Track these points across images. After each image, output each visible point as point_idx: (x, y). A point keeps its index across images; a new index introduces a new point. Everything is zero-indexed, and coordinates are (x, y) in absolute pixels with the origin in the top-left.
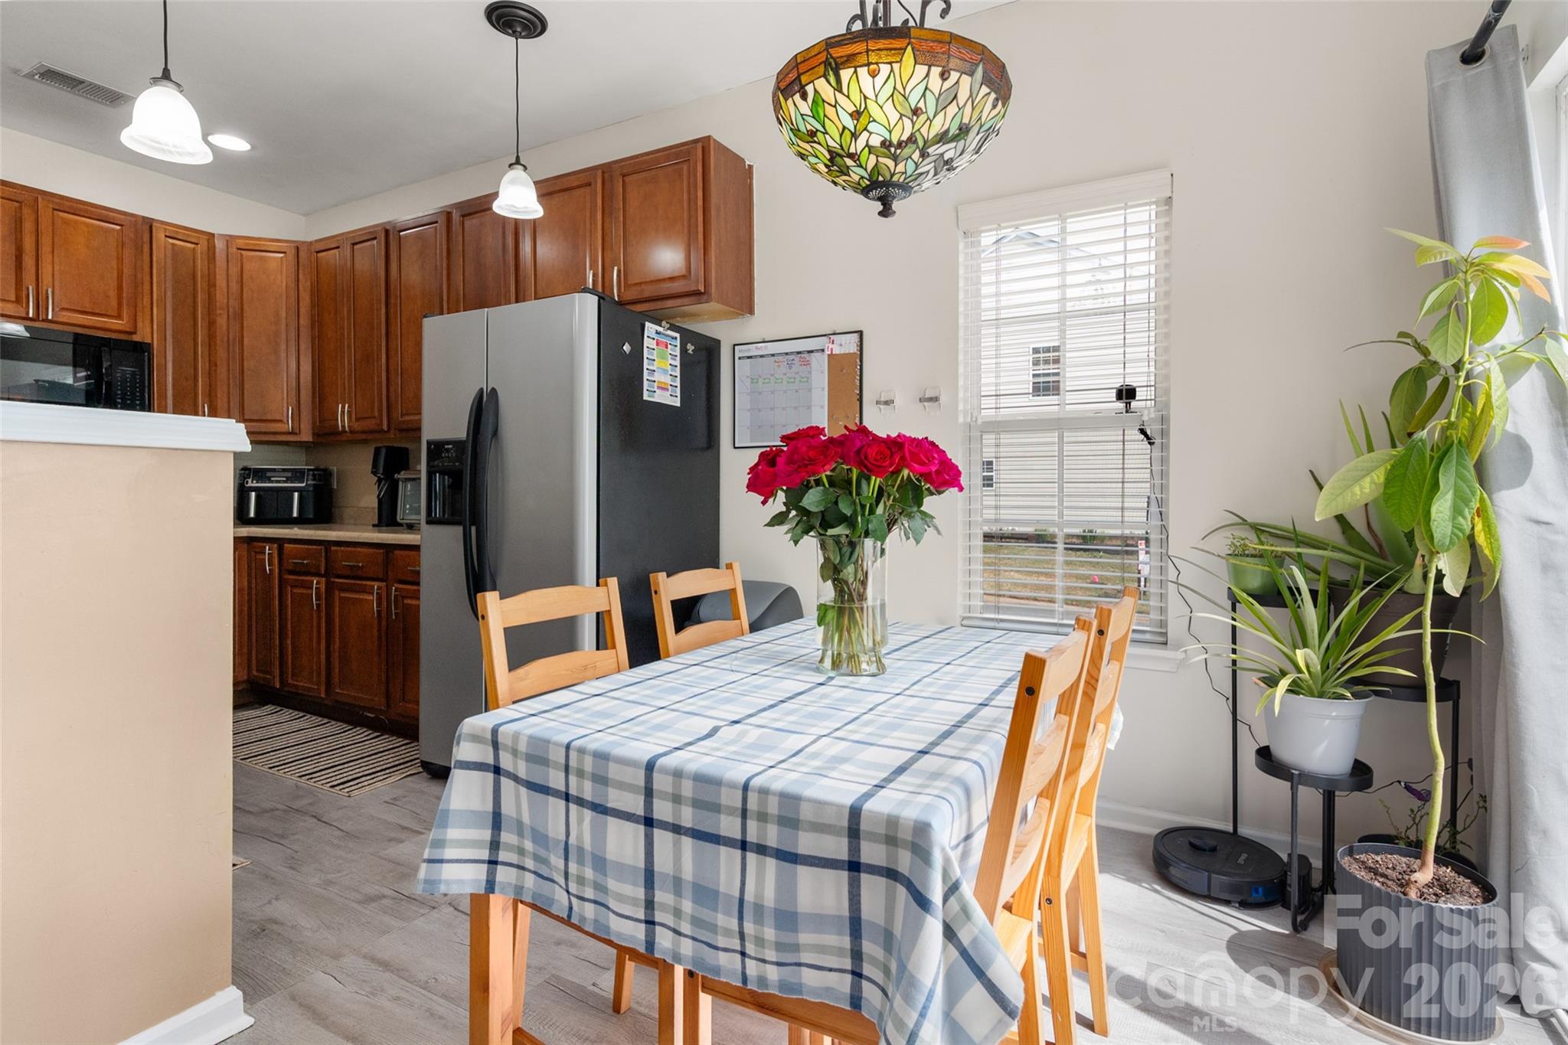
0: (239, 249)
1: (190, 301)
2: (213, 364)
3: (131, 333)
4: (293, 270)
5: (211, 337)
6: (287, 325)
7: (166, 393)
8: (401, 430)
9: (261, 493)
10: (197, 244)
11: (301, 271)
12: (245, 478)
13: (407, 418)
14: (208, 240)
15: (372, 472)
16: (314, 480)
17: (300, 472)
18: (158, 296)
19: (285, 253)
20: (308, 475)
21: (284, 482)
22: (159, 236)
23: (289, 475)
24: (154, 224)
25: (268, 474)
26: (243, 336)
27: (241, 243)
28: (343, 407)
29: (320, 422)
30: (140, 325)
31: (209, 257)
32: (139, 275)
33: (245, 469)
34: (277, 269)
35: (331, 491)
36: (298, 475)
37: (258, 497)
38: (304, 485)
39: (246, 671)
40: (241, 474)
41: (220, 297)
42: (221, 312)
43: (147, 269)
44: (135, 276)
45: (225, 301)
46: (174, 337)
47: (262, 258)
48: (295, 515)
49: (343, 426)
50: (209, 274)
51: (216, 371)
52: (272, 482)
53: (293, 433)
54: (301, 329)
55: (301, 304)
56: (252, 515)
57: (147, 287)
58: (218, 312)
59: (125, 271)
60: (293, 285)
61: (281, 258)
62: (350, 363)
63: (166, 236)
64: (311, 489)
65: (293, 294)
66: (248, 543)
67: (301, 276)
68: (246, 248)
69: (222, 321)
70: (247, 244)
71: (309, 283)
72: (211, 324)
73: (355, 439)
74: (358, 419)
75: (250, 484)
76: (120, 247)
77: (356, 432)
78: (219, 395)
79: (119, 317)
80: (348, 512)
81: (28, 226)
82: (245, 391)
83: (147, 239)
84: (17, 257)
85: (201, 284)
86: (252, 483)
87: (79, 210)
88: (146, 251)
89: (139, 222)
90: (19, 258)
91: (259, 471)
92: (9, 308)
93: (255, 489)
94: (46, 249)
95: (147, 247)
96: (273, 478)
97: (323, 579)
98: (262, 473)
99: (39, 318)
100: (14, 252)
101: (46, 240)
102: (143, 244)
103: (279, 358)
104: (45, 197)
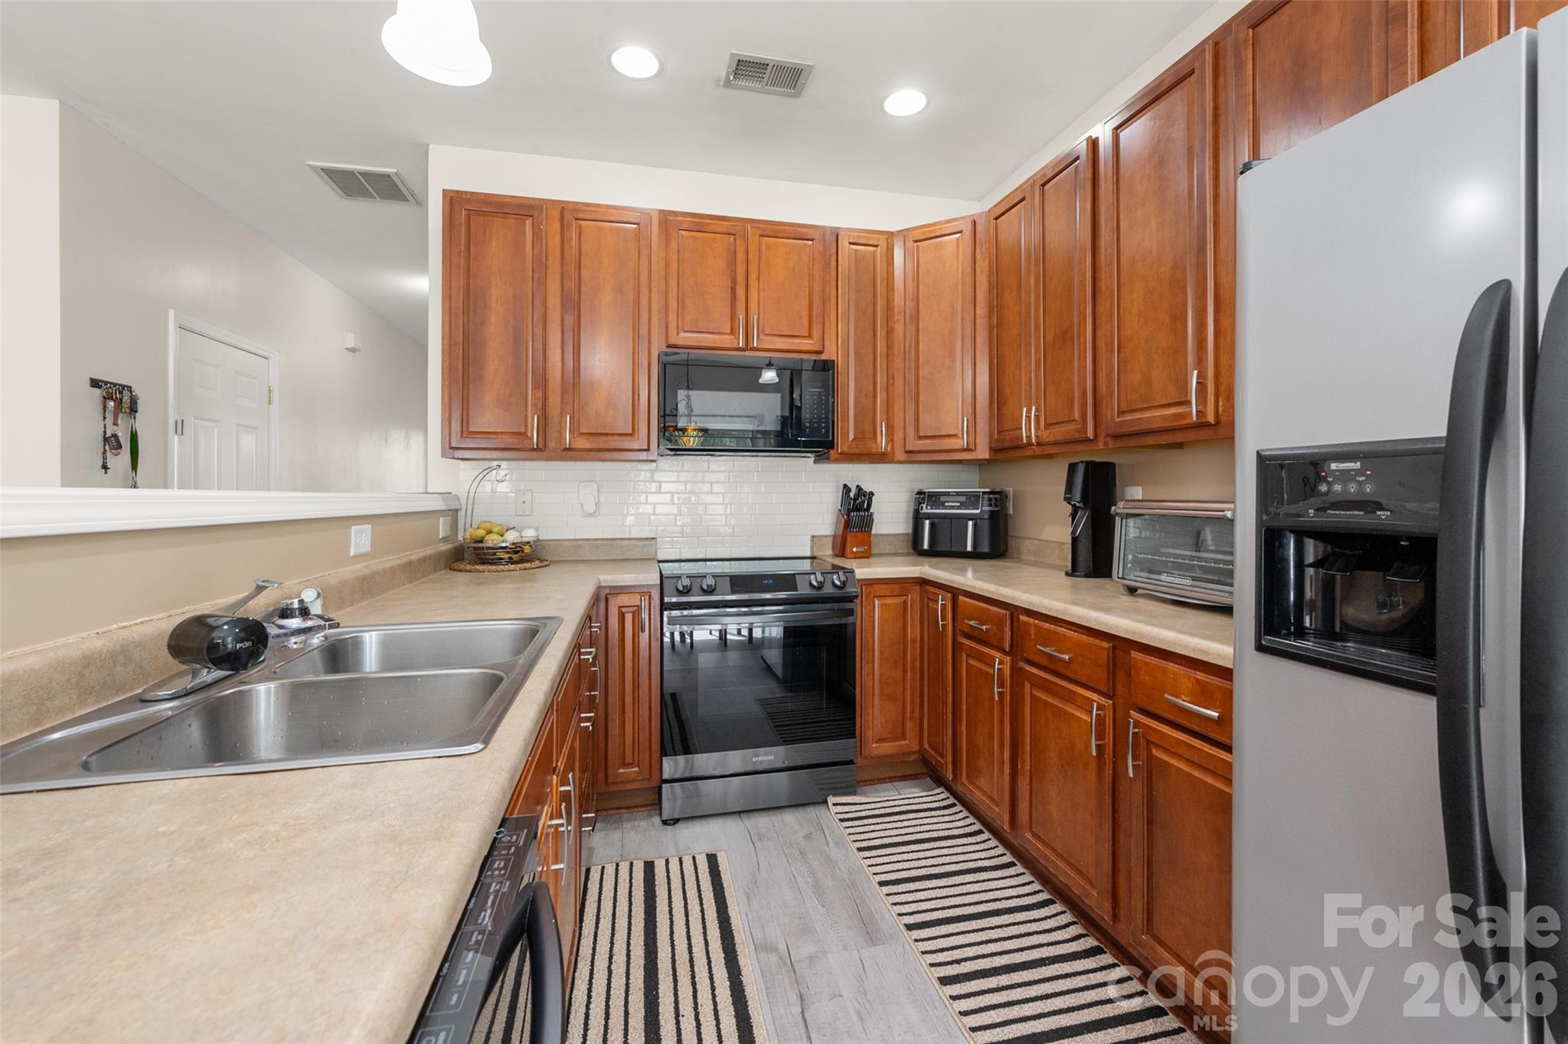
0: (915, 241)
1: (870, 310)
2: (890, 378)
3: (820, 352)
4: (969, 250)
5: (889, 347)
6: (962, 319)
7: (848, 413)
8: (1117, 437)
9: (936, 520)
10: (877, 246)
11: (978, 250)
12: (920, 503)
13: (1128, 417)
14: (887, 239)
15: (1066, 499)
16: (990, 505)
17: (974, 496)
18: (842, 307)
19: (961, 232)
20: (983, 498)
21: (958, 508)
22: (844, 243)
23: (963, 499)
24: (841, 233)
25: (943, 499)
26: (918, 341)
27: (918, 235)
28: (1029, 412)
29: (999, 432)
30: (827, 343)
31: (887, 257)
32: (827, 290)
33: (920, 493)
34: (953, 252)
35: (1006, 516)
36: (972, 499)
37: (932, 525)
38: (978, 511)
39: (917, 742)
40: (916, 499)
41: (898, 301)
42: (899, 317)
43: (834, 283)
44: (823, 291)
45: (903, 303)
46: (856, 353)
47: (938, 244)
48: (969, 548)
49: (1029, 437)
50: (888, 278)
51: (893, 384)
52: (946, 508)
53: (968, 450)
54: (978, 321)
55: (977, 290)
56: (926, 546)
57: (833, 301)
58: (896, 318)
59: (816, 287)
60: (969, 270)
61: (958, 239)
62: (1037, 352)
63: (851, 243)
64: (986, 517)
65: (969, 280)
66: (921, 585)
67: (978, 257)
68: (924, 237)
69: (899, 328)
70: (924, 233)
71: (987, 263)
72: (889, 332)
73: (1043, 452)
74: (1048, 426)
75: (925, 510)
76: (811, 263)
77: (1046, 444)
78: (896, 411)
79: (810, 336)
80: (1026, 546)
81: (741, 256)
82: (920, 404)
83: (834, 250)
84: (732, 289)
85: (881, 289)
86: (927, 508)
87: (780, 231)
88: (833, 263)
89: (828, 232)
90: (733, 290)
91: (933, 495)
92: (726, 340)
93: (929, 516)
94: (753, 276)
95: (833, 259)
96: (946, 504)
97: (1008, 658)
98: (936, 498)
99: (747, 347)
100: (729, 284)
101: (753, 268)
102: (831, 255)
103: (954, 361)
104: (753, 225)
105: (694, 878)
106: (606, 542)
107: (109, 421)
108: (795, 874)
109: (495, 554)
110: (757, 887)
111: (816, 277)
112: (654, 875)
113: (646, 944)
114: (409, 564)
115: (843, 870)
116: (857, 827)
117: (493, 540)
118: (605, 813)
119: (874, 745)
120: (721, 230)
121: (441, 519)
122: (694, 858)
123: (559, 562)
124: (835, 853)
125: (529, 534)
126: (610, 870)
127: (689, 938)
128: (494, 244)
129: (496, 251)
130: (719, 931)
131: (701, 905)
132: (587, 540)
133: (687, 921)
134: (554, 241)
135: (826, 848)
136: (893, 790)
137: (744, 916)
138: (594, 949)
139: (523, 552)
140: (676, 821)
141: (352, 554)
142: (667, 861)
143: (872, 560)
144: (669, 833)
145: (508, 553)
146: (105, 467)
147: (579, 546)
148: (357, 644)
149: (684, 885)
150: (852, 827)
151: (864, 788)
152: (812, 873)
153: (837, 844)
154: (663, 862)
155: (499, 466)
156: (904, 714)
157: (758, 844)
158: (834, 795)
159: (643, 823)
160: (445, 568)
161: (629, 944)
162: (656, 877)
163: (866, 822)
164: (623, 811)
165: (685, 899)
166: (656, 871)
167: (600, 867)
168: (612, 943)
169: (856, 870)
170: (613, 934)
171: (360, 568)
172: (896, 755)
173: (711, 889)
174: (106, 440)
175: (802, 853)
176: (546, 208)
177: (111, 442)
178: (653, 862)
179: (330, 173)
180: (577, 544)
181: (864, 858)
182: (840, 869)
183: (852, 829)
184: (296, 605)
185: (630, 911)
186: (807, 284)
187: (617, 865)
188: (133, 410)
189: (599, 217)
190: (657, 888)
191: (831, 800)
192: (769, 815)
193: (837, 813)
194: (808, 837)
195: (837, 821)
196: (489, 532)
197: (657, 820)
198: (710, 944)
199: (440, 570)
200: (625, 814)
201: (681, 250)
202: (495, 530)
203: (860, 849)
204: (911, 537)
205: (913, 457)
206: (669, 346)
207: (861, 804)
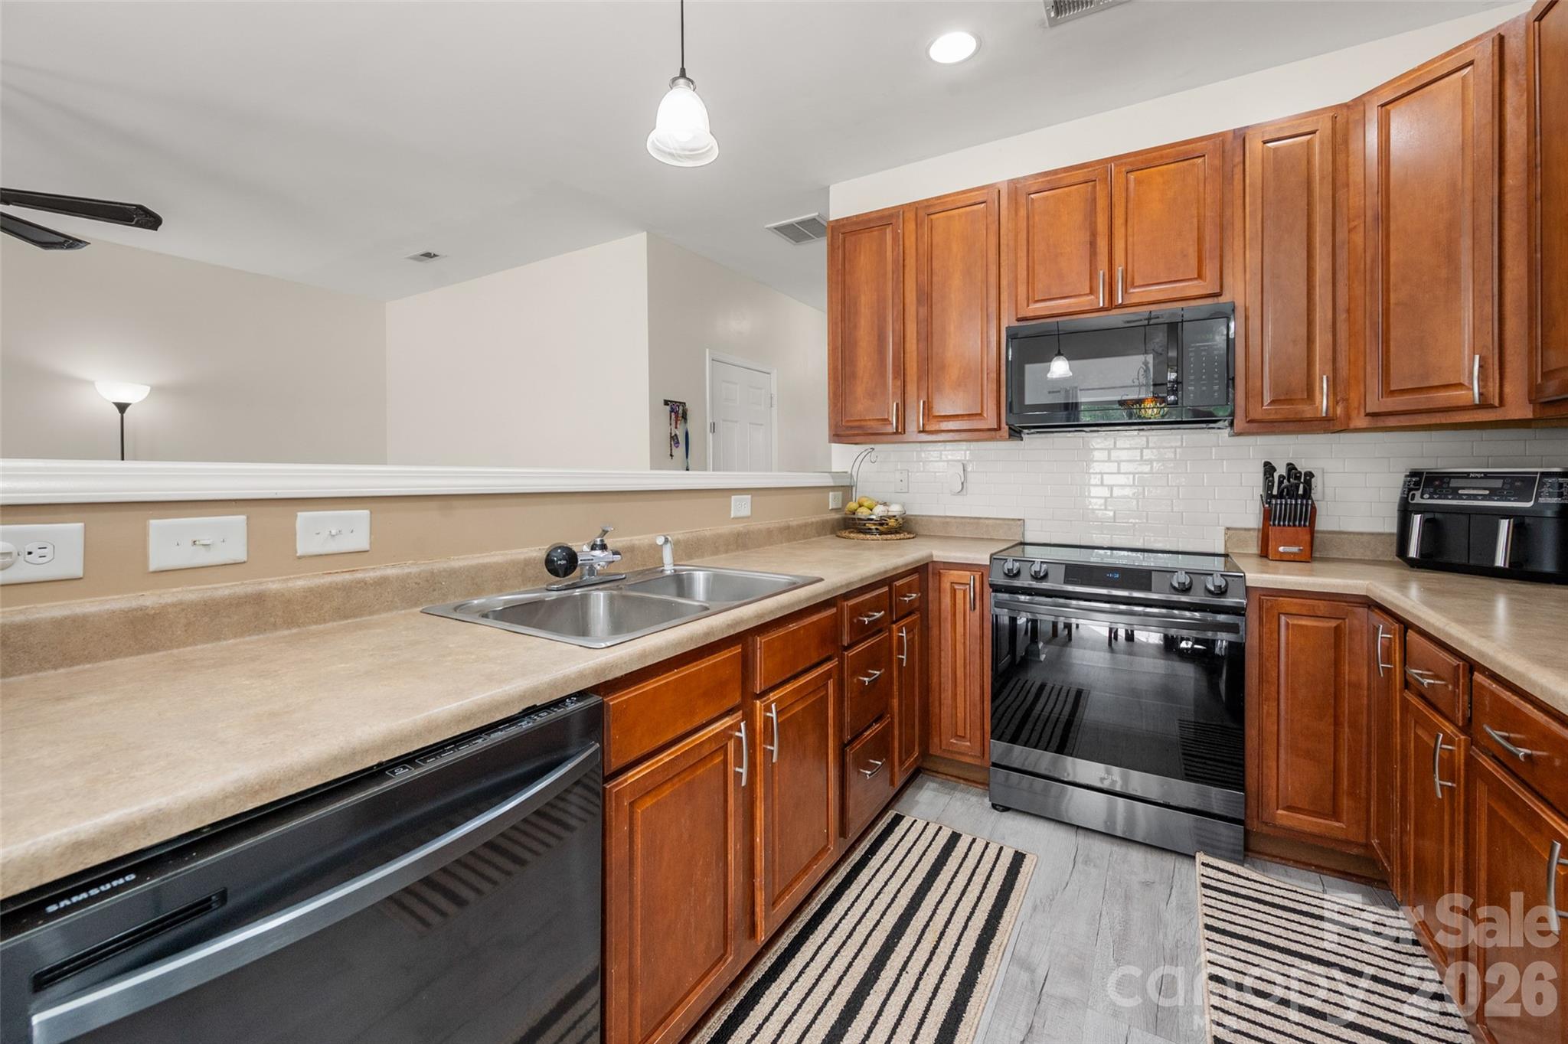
0: (1385, 105)
1: (1303, 225)
3: (1215, 296)
4: (1491, 85)
6: (1475, 201)
9: (1436, 516)
10: (1314, 132)
11: (1506, 79)
12: (1410, 490)
14: (1335, 115)
17: (1524, 479)
19: (1475, 62)
20: (1542, 483)
22: (1255, 144)
23: (1499, 484)
24: (1250, 134)
25: (1454, 483)
26: (1389, 252)
29: (1543, 376)
30: (1228, 280)
31: (1333, 143)
33: (1414, 474)
34: (1455, 100)
36: (1518, 484)
37: (1426, 524)
38: (1528, 504)
40: (1407, 482)
41: (1352, 202)
42: (1353, 225)
43: (1239, 202)
45: (1360, 203)
48: (1500, 562)
50: (1333, 173)
52: (1460, 497)
53: (1486, 405)
54: (1509, 197)
55: (1507, 147)
56: (1412, 553)
58: (1348, 227)
59: (1209, 214)
60: (1489, 115)
61: (1468, 75)
63: (1267, 141)
64: (1543, 512)
65: (1488, 134)
66: (1368, 607)
67: (1506, 89)
68: (1400, 93)
69: (1353, 241)
70: (1402, 86)
71: (1526, 97)
75: (1418, 500)
76: (1201, 186)
79: (1200, 276)
81: (1102, 203)
82: (1392, 343)
83: (1238, 159)
84: (1091, 244)
85: (1321, 191)
86: (1422, 497)
87: (1155, 159)
88: (1238, 176)
89: (1230, 137)
90: (1093, 244)
91: (1436, 479)
92: (1084, 302)
93: (1421, 509)
94: (1119, 222)
95: (1238, 170)
96: (1460, 492)
97: (1462, 737)
98: (1441, 481)
99: (1111, 305)
100: (1088, 239)
101: (1119, 212)
102: (1234, 166)
103: (1457, 269)
104: (1117, 162)
105: (990, 866)
106: (972, 520)
107: (673, 428)
108: (1104, 913)
109: (865, 525)
110: (1051, 905)
111: (1209, 200)
112: (955, 847)
113: (913, 899)
114: (788, 528)
115: (1170, 938)
116: (1225, 902)
117: (863, 513)
118: (944, 777)
119: (1280, 812)
120: (1077, 180)
121: (831, 494)
122: (1001, 849)
123: (930, 536)
124: (1170, 914)
125: (895, 509)
126: (919, 825)
127: (952, 914)
128: (862, 257)
129: (864, 262)
130: (984, 922)
131: (982, 892)
132: (955, 517)
133: (960, 899)
134: (910, 242)
135: (1163, 906)
136: (1315, 883)
137: (1019, 924)
138: (870, 881)
139: (887, 524)
140: (1006, 809)
141: (732, 516)
142: (974, 840)
143: (1316, 565)
144: (993, 817)
145: (875, 524)
146: (671, 455)
147: (947, 523)
148: (690, 578)
149: (977, 867)
150: (1216, 899)
151: (1268, 863)
152: (1126, 923)
153: (1181, 908)
154: (970, 840)
155: (873, 449)
156: (1336, 784)
157: (1080, 866)
158: (1206, 853)
159: (974, 799)
160: (831, 533)
161: (899, 891)
162: (956, 849)
163: (1241, 901)
164: (961, 781)
165: (970, 880)
166: (959, 844)
167: (913, 819)
168: (886, 883)
169: (1188, 947)
170: (891, 877)
171: (739, 527)
172: (1321, 837)
173: (1001, 883)
174: (671, 437)
175: (1127, 897)
176: (903, 212)
177: (674, 439)
178: (960, 835)
179: (783, 230)
180: (946, 521)
181: (1207, 939)
182: (1166, 934)
183: (1214, 901)
184: (598, 543)
185: (916, 865)
186: (1195, 212)
187: (928, 824)
188: (685, 417)
189: (950, 207)
190: (950, 858)
191: (1201, 857)
192: (1112, 844)
193: (1203, 875)
194: (1147, 884)
195: (1199, 884)
196: (860, 506)
197: (987, 802)
198: (968, 929)
199: (825, 535)
200: (962, 785)
201: (1031, 215)
202: (866, 504)
203: (1208, 927)
204: (1395, 539)
205: (1379, 422)
206: (1019, 320)
207: (1247, 879)
